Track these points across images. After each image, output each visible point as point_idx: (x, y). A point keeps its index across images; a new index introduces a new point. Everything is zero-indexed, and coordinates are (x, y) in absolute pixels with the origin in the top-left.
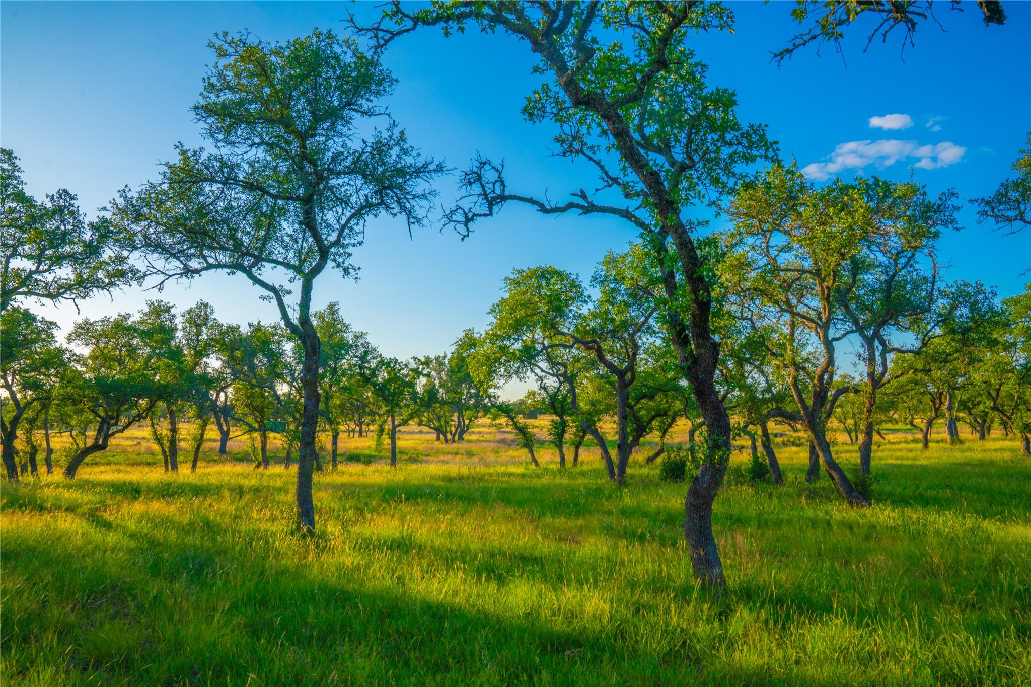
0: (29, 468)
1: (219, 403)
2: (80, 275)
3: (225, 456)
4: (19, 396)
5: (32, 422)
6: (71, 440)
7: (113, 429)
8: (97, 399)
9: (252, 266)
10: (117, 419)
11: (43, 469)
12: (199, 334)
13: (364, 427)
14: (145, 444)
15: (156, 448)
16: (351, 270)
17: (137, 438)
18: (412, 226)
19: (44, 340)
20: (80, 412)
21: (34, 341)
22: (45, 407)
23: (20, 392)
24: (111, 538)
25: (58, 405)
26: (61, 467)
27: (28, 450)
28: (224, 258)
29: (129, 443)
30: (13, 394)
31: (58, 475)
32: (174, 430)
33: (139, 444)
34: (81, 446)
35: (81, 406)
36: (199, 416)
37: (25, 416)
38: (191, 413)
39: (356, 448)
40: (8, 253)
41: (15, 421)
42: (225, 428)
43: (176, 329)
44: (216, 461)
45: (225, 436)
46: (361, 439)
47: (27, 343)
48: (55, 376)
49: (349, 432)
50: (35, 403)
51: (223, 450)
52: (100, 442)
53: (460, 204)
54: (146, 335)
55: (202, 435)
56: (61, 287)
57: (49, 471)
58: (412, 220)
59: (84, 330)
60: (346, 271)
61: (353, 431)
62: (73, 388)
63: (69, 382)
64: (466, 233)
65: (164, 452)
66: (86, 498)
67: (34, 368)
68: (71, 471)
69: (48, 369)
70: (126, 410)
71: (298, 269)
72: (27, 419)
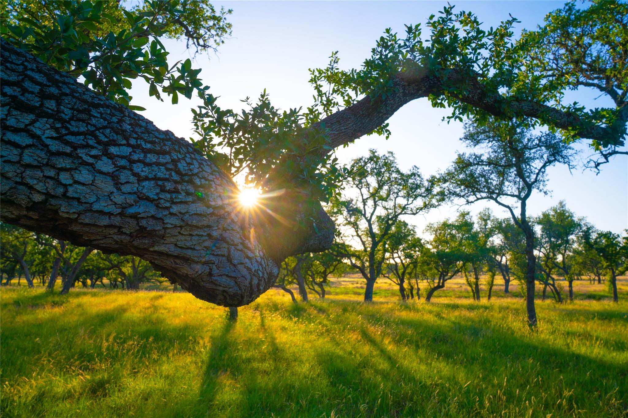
0: (410, 297)
1: (502, 263)
2: (425, 203)
3: (508, 294)
4: (404, 262)
5: (410, 274)
6: (427, 284)
7: (446, 278)
8: (437, 262)
9: (497, 197)
10: (447, 273)
11: (416, 298)
12: (486, 225)
13: (601, 277)
14: (464, 287)
15: (469, 288)
16: (548, 192)
17: (460, 284)
18: (571, 170)
19: (412, 234)
20: (430, 269)
21: (409, 235)
22: (415, 267)
23: (404, 259)
24: (444, 323)
25: (420, 266)
26: (424, 297)
27: (409, 287)
28: (484, 195)
29: (456, 286)
30: (402, 261)
31: (423, 300)
32: (477, 278)
33: (461, 287)
34: (432, 286)
35: (431, 266)
36: (490, 270)
37: (407, 271)
38: (485, 269)
39: (595, 291)
40: (395, 196)
41: (403, 274)
42: (507, 278)
43: (473, 223)
44: (502, 297)
45: (507, 282)
46: (600, 285)
47: (406, 236)
48: (419, 251)
49: (590, 280)
50: (411, 265)
51: (506, 290)
52: (441, 284)
53: (592, 158)
54: (459, 228)
55: (492, 281)
56: (417, 209)
57: (419, 298)
58: (571, 167)
59: (430, 227)
60: (545, 193)
61: (594, 280)
62: (427, 257)
63: (425, 254)
64: (598, 171)
65: (473, 290)
66: (435, 309)
67: (409, 248)
68: (428, 298)
69: (415, 248)
70: (451, 268)
71: (518, 197)
72: (408, 273)
